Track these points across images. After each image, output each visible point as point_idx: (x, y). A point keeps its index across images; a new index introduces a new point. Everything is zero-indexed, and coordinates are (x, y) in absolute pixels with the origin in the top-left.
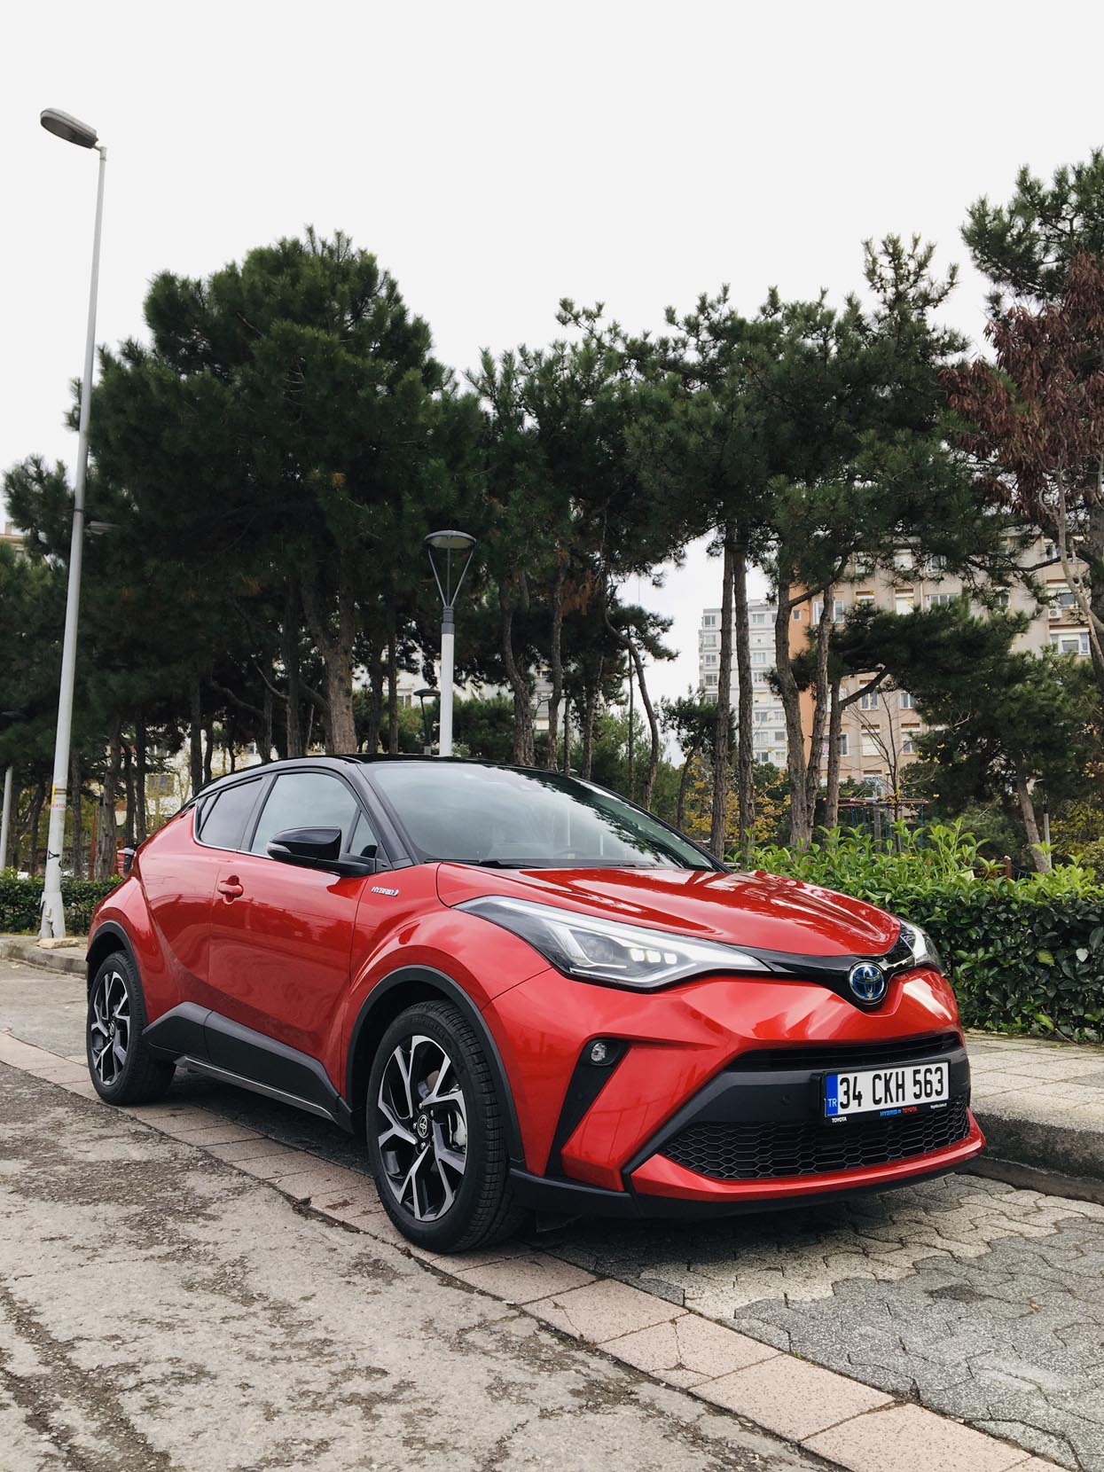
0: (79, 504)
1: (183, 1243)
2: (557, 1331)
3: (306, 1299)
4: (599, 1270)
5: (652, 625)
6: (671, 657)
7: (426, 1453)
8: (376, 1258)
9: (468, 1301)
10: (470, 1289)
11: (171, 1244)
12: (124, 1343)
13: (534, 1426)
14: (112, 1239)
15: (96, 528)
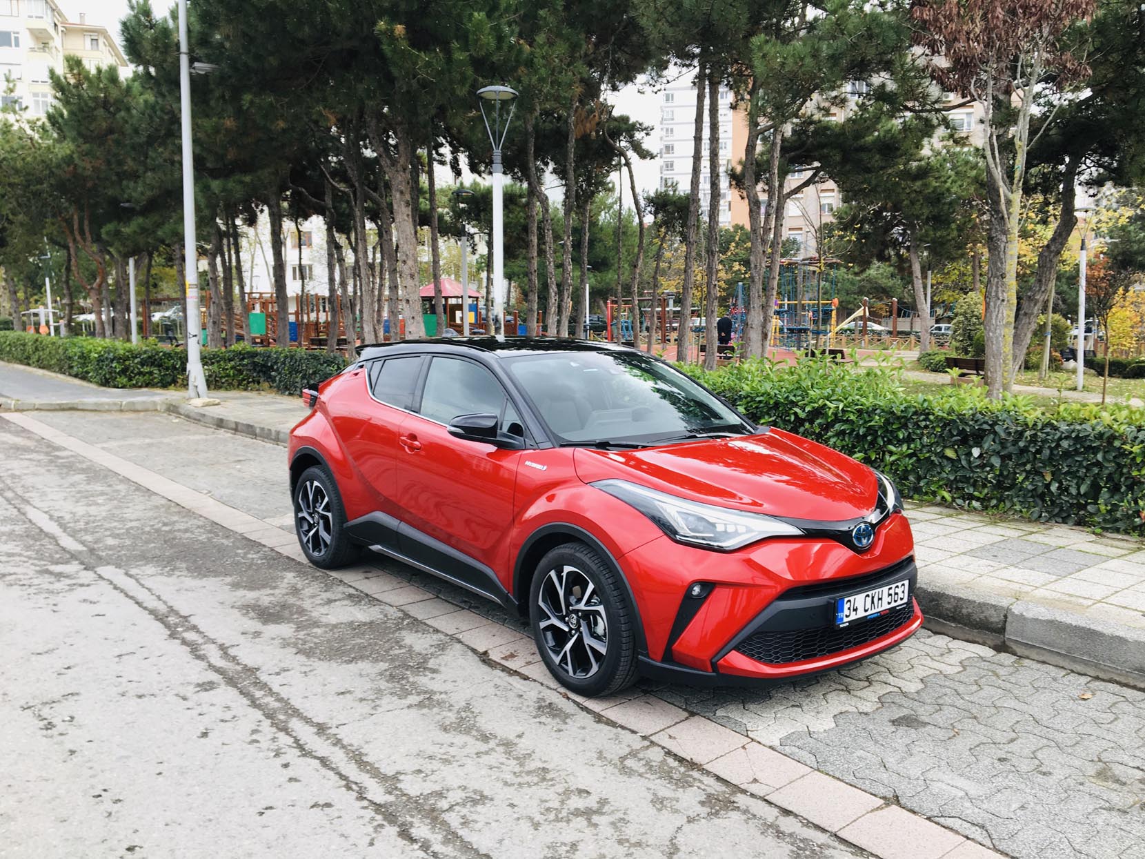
0: (184, 47)
1: (426, 692)
2: (675, 755)
3: (520, 736)
4: (691, 709)
5: (637, 130)
6: (652, 157)
7: (632, 850)
8: (548, 702)
9: (617, 735)
10: (613, 724)
11: (419, 694)
12: (427, 776)
13: (687, 828)
14: (379, 692)
15: (200, 69)
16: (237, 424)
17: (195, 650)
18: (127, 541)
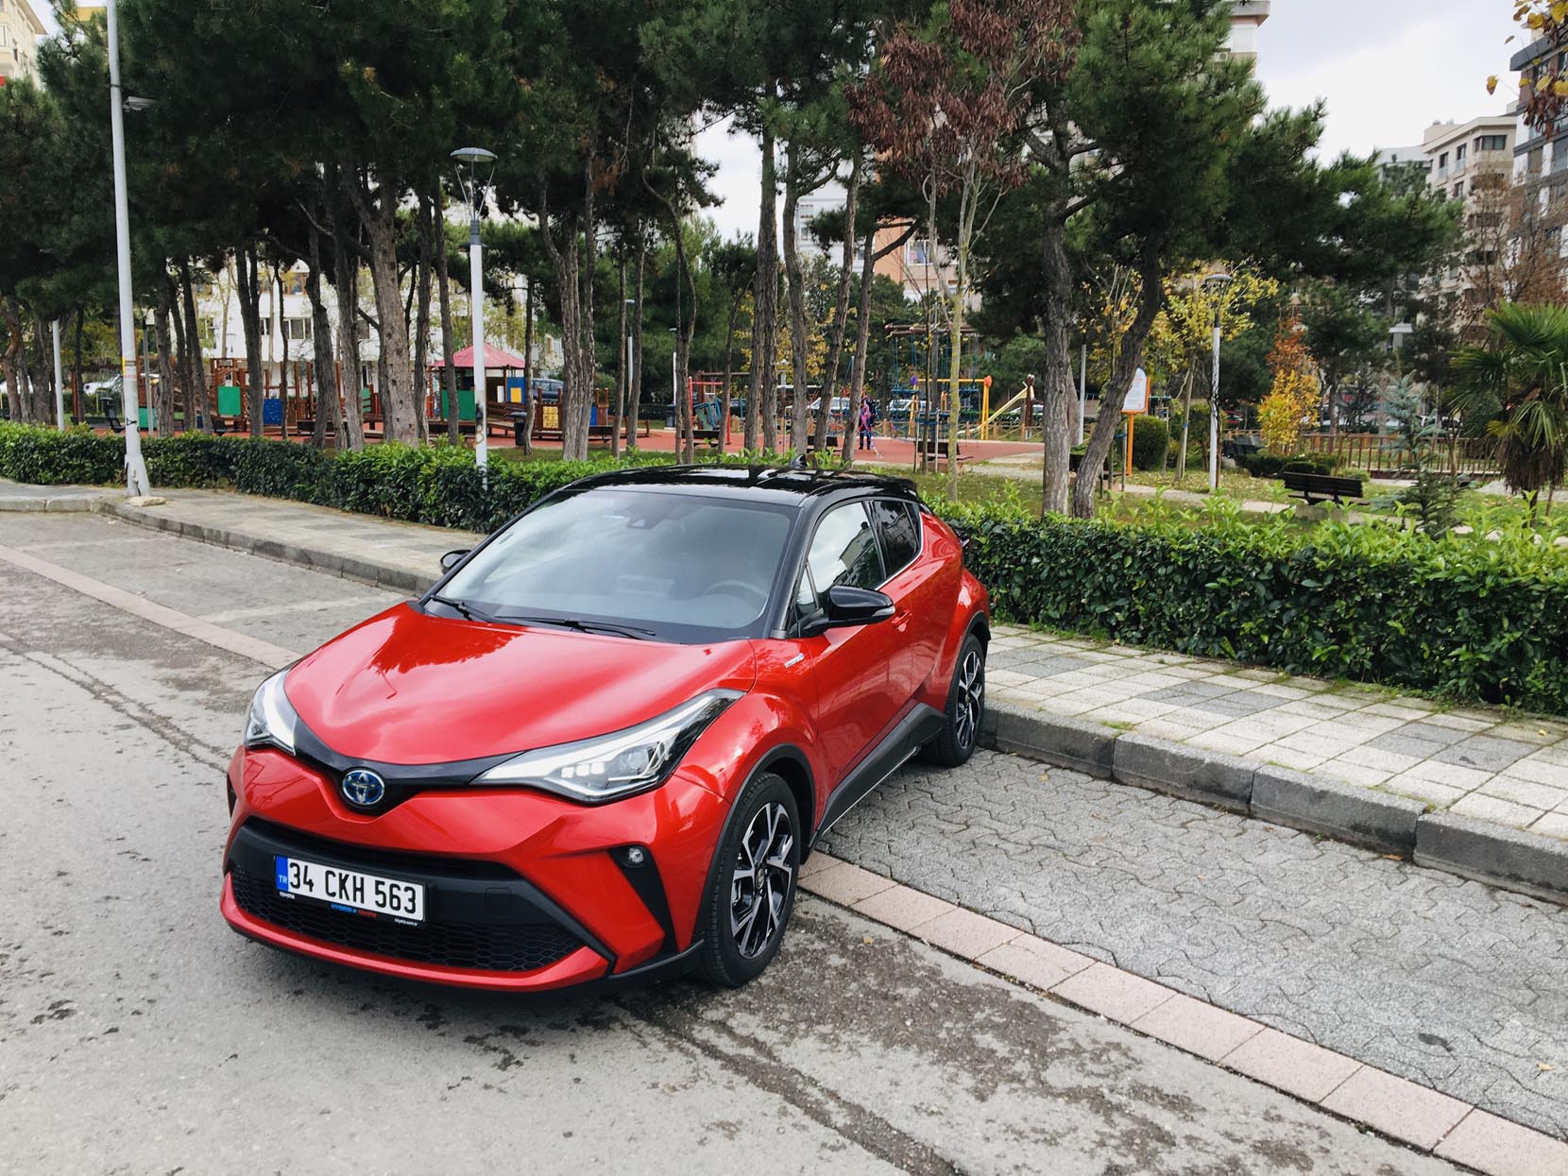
0: (115, 79)
5: (698, 169)
6: (718, 203)
15: (134, 104)
16: (182, 525)
17: (116, 707)
18: (55, 634)
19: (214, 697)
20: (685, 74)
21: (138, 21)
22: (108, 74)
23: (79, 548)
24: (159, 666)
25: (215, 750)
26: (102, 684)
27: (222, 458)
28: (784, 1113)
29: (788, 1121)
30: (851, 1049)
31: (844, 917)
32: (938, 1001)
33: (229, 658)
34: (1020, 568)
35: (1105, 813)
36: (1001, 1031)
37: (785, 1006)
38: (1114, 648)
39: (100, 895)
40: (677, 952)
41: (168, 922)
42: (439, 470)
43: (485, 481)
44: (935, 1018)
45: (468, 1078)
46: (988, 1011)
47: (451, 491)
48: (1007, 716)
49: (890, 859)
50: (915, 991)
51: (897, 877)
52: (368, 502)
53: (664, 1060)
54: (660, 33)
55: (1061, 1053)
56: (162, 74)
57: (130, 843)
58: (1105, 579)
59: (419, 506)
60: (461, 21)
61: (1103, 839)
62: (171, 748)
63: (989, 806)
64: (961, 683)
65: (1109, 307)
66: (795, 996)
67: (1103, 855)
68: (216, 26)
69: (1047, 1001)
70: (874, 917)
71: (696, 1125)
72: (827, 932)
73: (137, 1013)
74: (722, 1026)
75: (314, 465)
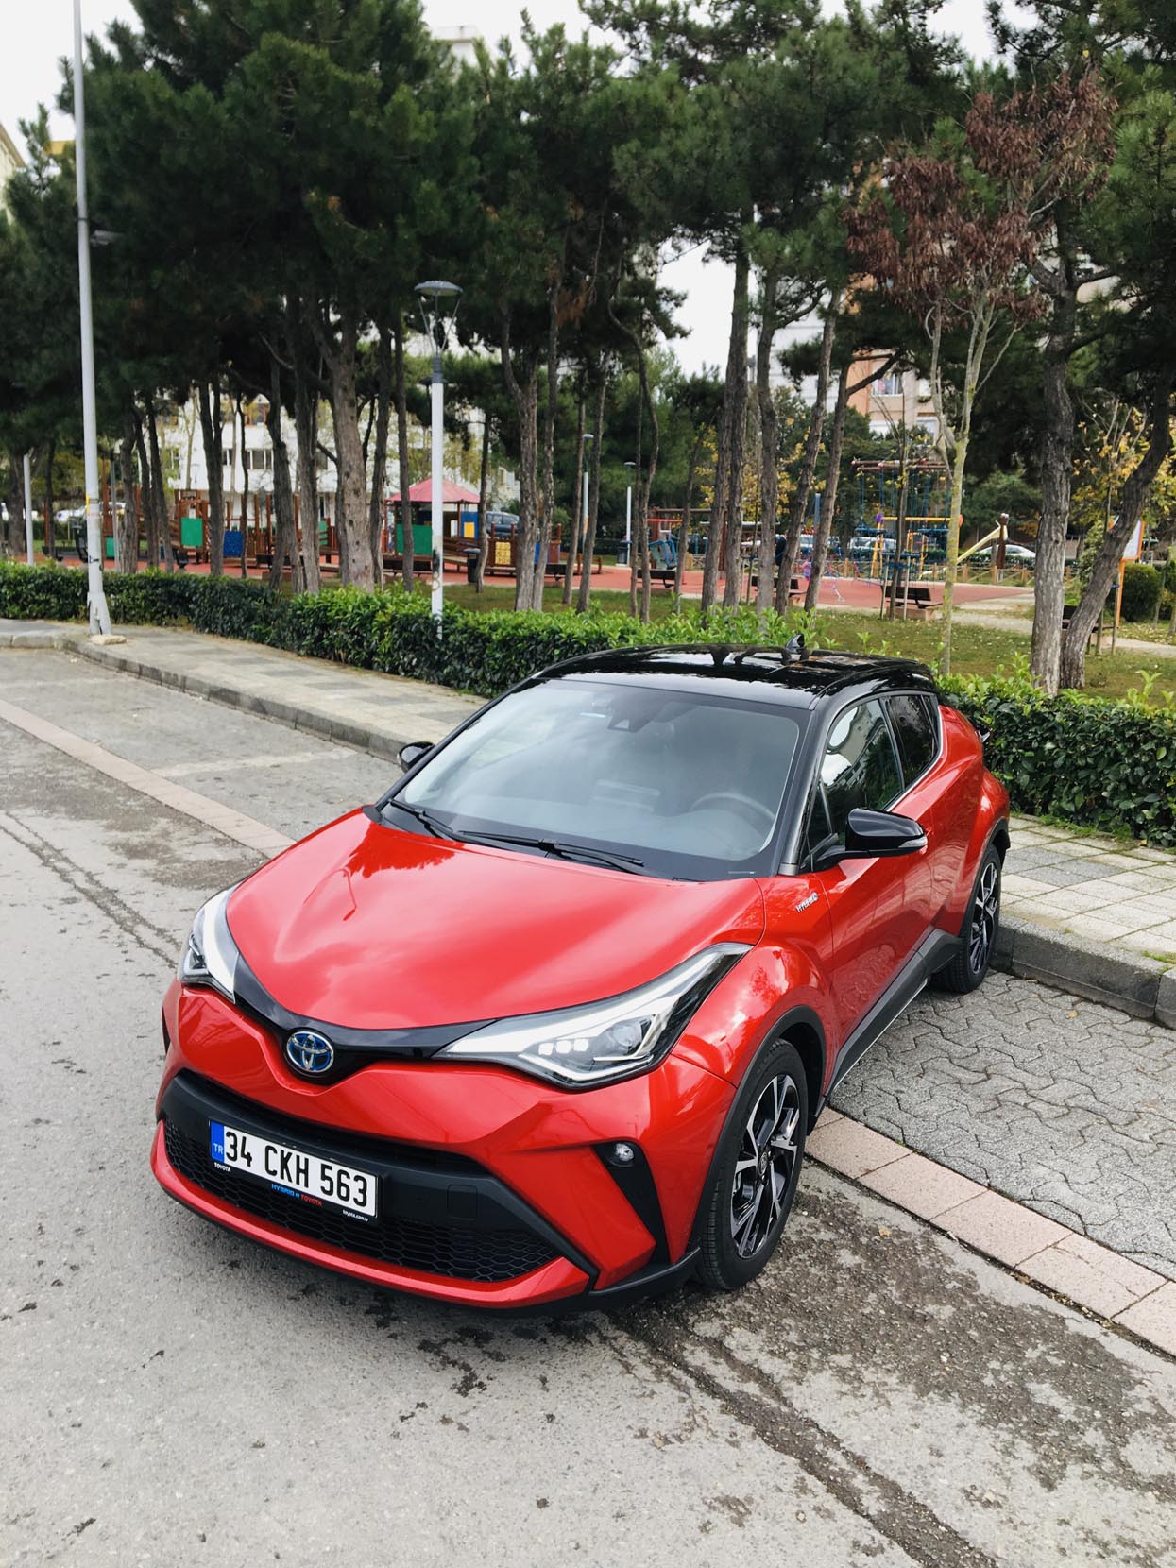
0: (82, 213)
5: (664, 299)
6: (684, 334)
15: (102, 239)
16: (141, 667)
17: (64, 876)
18: (10, 787)
19: (162, 868)
20: (661, 199)
21: (105, 151)
22: (75, 210)
23: (42, 689)
24: (110, 828)
25: (161, 932)
26: (52, 848)
27: (182, 596)
28: (802, 1488)
29: (808, 1501)
30: (877, 1394)
31: (852, 1195)
32: (978, 1327)
33: (180, 820)
34: (1030, 754)
35: (1151, 1067)
36: (1063, 1381)
37: (792, 1323)
38: (1141, 851)
39: (29, 1118)
40: (668, 1262)
41: (98, 1158)
42: (394, 618)
43: (440, 629)
44: (978, 1353)
45: (422, 1405)
46: (1042, 1348)
47: (405, 639)
48: (1025, 936)
49: (900, 1117)
50: (947, 1311)
51: (910, 1142)
52: (322, 647)
53: (653, 1393)
54: (636, 156)
55: (1142, 1419)
56: (128, 208)
57: (66, 1051)
58: (1132, 772)
59: (373, 653)
60: (428, 146)
61: (1153, 1103)
62: (116, 928)
63: (1011, 1049)
64: (978, 902)
65: (1107, 448)
66: (802, 1308)
67: (1157, 1126)
68: (182, 157)
69: (1113, 1336)
70: (888, 1196)
71: (696, 1500)
72: (834, 1215)
73: (58, 1283)
74: (718, 1348)
75: (270, 606)
